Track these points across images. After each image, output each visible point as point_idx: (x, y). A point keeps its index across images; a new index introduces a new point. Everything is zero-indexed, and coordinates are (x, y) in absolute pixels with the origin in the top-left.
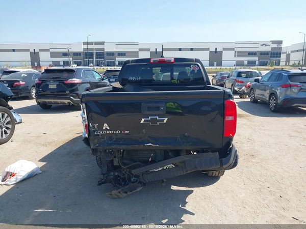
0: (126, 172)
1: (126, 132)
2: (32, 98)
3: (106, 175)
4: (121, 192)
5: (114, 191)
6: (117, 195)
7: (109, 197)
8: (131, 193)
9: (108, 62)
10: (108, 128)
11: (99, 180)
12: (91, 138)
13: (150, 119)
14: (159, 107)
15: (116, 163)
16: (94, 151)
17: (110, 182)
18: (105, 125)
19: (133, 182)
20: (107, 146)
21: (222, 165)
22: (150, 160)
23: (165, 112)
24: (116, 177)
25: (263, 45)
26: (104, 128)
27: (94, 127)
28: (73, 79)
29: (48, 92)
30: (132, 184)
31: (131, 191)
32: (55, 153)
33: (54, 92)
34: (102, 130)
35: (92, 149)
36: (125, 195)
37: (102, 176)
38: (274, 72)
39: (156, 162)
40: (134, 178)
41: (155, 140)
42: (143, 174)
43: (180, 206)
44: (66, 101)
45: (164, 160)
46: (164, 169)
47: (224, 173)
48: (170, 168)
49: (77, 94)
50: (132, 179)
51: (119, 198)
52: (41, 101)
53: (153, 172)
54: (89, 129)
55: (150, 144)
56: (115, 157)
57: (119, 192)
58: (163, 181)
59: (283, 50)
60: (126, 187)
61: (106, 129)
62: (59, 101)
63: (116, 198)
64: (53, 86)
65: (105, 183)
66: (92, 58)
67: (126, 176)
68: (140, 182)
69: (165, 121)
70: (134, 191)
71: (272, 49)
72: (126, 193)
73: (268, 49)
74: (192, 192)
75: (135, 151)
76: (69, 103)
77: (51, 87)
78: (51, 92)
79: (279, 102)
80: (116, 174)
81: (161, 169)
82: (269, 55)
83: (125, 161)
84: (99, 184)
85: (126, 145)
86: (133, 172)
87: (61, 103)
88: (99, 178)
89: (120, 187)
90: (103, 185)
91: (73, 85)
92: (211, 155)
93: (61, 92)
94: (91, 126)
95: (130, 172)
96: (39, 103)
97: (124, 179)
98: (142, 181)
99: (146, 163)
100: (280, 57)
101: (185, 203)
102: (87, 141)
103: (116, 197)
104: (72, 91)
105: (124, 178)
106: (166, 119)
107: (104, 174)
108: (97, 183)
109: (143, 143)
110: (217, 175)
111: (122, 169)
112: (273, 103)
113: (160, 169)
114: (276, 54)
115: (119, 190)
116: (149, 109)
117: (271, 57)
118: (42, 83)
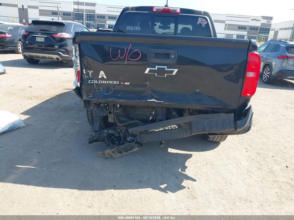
0: (121, 131)
1: (126, 83)
2: (18, 53)
3: (98, 133)
4: (116, 152)
5: (107, 150)
6: (111, 156)
7: (101, 156)
8: (126, 153)
9: (98, 25)
10: (105, 77)
11: (91, 137)
12: (84, 87)
13: (156, 69)
14: (168, 55)
15: (111, 120)
16: (87, 103)
17: (103, 140)
18: (102, 72)
19: (129, 142)
20: (103, 98)
21: (236, 128)
22: (151, 118)
23: (175, 62)
24: (110, 136)
25: (254, 20)
26: (100, 77)
27: (88, 74)
28: (63, 33)
29: (35, 46)
30: (128, 144)
31: (126, 151)
32: (42, 107)
33: (41, 46)
34: (98, 79)
35: (85, 101)
36: (119, 155)
37: (94, 134)
38: (271, 42)
39: (157, 122)
40: (130, 138)
41: (160, 95)
42: (141, 133)
43: (180, 170)
44: (55, 57)
45: (166, 120)
46: (165, 130)
47: (225, 139)
48: (172, 129)
49: (66, 50)
50: (129, 139)
51: (112, 157)
52: (27, 54)
53: (152, 132)
54: (81, 76)
55: (153, 100)
56: (110, 113)
57: (113, 152)
58: (161, 143)
59: (273, 27)
60: (122, 147)
61: (103, 78)
62: (47, 55)
63: (108, 158)
64: (40, 39)
65: (96, 141)
66: (83, 19)
67: (122, 134)
68: (137, 143)
69: (174, 73)
70: (129, 152)
71: (262, 24)
72: (121, 152)
73: (258, 24)
74: (191, 156)
75: (134, 107)
76: (58, 59)
77: (38, 40)
78: (39, 46)
79: (273, 73)
80: (110, 132)
81: (162, 129)
82: (259, 31)
83: (122, 119)
84: (91, 142)
85: (124, 98)
86: (130, 130)
87: (49, 58)
88: (90, 135)
89: (115, 146)
90: (94, 143)
91: (62, 40)
92: (223, 116)
93: (49, 46)
94: (84, 73)
95: (127, 131)
96: (25, 57)
97: (119, 139)
98: (140, 141)
99: (146, 121)
100: (268, 33)
101: (185, 168)
102: (78, 90)
103: (110, 156)
104: (61, 46)
105: (119, 137)
106: (176, 71)
107: (96, 132)
108: (88, 141)
109: (146, 98)
110: (217, 141)
111: (117, 126)
112: (266, 74)
113: (160, 130)
114: (265, 30)
115: (113, 150)
116: (157, 55)
117: (260, 33)
118: (29, 34)
